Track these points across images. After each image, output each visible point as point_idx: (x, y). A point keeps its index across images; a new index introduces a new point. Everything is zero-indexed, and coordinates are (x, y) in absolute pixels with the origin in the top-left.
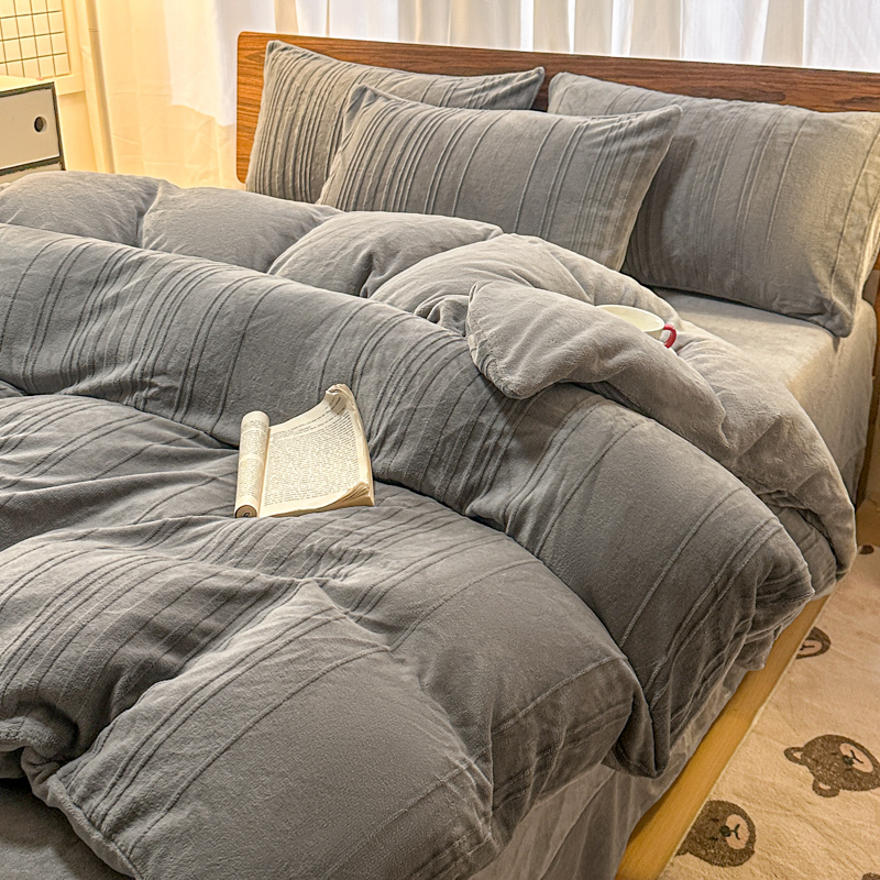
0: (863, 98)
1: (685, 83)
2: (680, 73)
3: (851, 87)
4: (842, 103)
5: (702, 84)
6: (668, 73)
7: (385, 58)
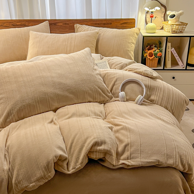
0: (125, 23)
1: (93, 23)
2: (92, 21)
3: (122, 21)
4: (121, 24)
5: (97, 23)
6: (90, 21)
7: (28, 22)
